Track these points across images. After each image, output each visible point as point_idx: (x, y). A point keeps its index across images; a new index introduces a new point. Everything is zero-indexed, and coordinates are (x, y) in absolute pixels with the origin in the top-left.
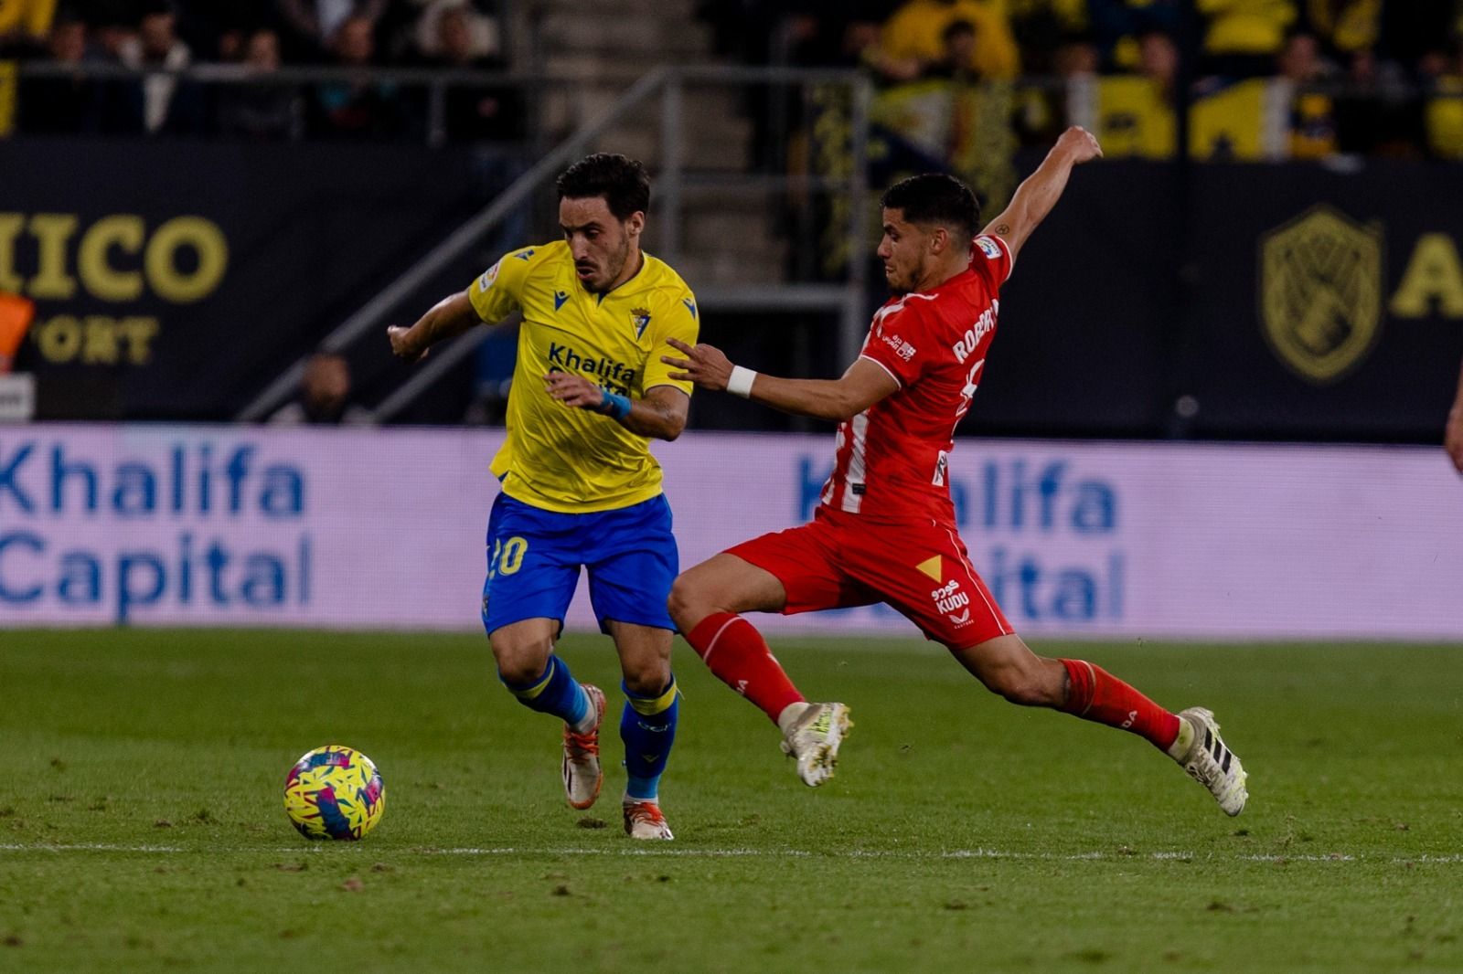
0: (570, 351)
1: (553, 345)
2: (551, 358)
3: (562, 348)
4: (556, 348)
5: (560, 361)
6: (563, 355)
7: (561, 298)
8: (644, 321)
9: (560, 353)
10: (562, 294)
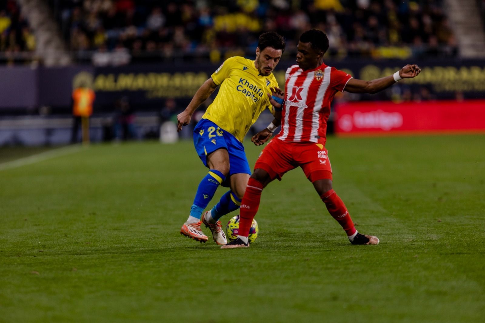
0: (247, 81)
1: (241, 79)
2: (239, 83)
3: (244, 80)
4: (242, 80)
5: (242, 84)
6: (244, 82)
7: (245, 68)
8: (268, 82)
9: (243, 81)
10: (246, 67)
